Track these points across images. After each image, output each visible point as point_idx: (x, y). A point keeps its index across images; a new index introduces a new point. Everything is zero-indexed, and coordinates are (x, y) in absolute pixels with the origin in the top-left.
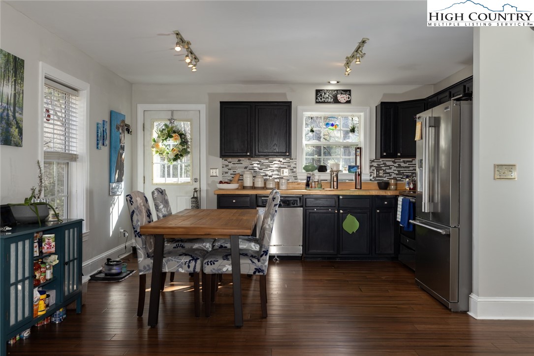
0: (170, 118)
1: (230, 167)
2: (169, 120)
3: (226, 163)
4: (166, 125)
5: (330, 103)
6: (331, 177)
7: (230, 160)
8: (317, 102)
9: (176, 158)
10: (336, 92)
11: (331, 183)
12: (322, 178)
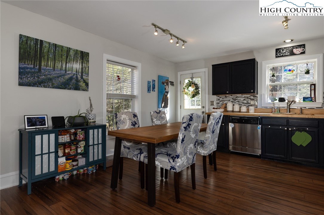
0: (191, 77)
1: (220, 100)
2: (191, 78)
3: (219, 98)
4: (189, 81)
5: (287, 56)
6: (287, 105)
7: (220, 96)
8: (276, 57)
9: (194, 96)
10: (292, 48)
11: (287, 109)
12: (281, 106)
